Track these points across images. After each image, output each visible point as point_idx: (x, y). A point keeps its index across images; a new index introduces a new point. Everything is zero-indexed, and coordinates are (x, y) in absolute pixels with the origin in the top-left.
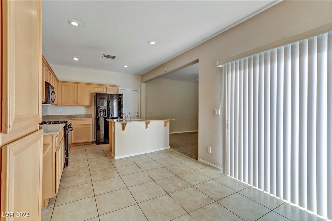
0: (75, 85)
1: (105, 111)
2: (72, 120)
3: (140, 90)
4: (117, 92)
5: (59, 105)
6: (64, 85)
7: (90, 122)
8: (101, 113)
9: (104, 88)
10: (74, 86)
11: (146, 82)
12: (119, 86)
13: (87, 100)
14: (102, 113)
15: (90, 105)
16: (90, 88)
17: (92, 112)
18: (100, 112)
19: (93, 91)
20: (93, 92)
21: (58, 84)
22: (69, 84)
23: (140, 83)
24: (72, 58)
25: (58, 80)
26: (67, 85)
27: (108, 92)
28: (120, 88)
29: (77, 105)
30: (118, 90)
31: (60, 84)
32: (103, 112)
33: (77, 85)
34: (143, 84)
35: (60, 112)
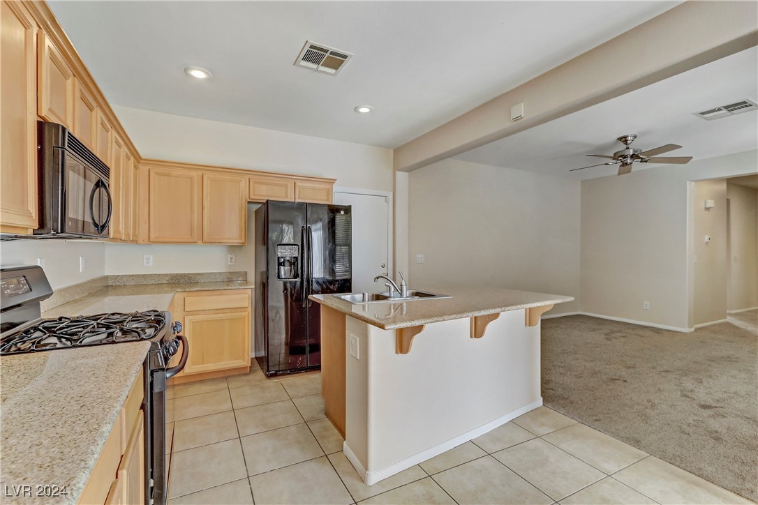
0: (194, 174)
1: (293, 262)
2: (185, 294)
3: (392, 193)
4: (328, 200)
5: (140, 241)
6: (158, 174)
7: (245, 298)
8: (282, 267)
9: (286, 187)
10: (191, 178)
11: (409, 170)
12: (332, 181)
13: (234, 226)
14: (287, 268)
15: (243, 241)
16: (242, 184)
17: (248, 264)
18: (280, 264)
19: (254, 195)
20: (252, 197)
21: (136, 167)
22: (175, 172)
23: (392, 171)
24: (186, 70)
25: (137, 157)
26: (168, 175)
27: (299, 198)
28: (336, 188)
29: (200, 242)
30: (329, 193)
31: (144, 169)
32: (287, 264)
33: (200, 173)
34: (402, 177)
35: (145, 264)
